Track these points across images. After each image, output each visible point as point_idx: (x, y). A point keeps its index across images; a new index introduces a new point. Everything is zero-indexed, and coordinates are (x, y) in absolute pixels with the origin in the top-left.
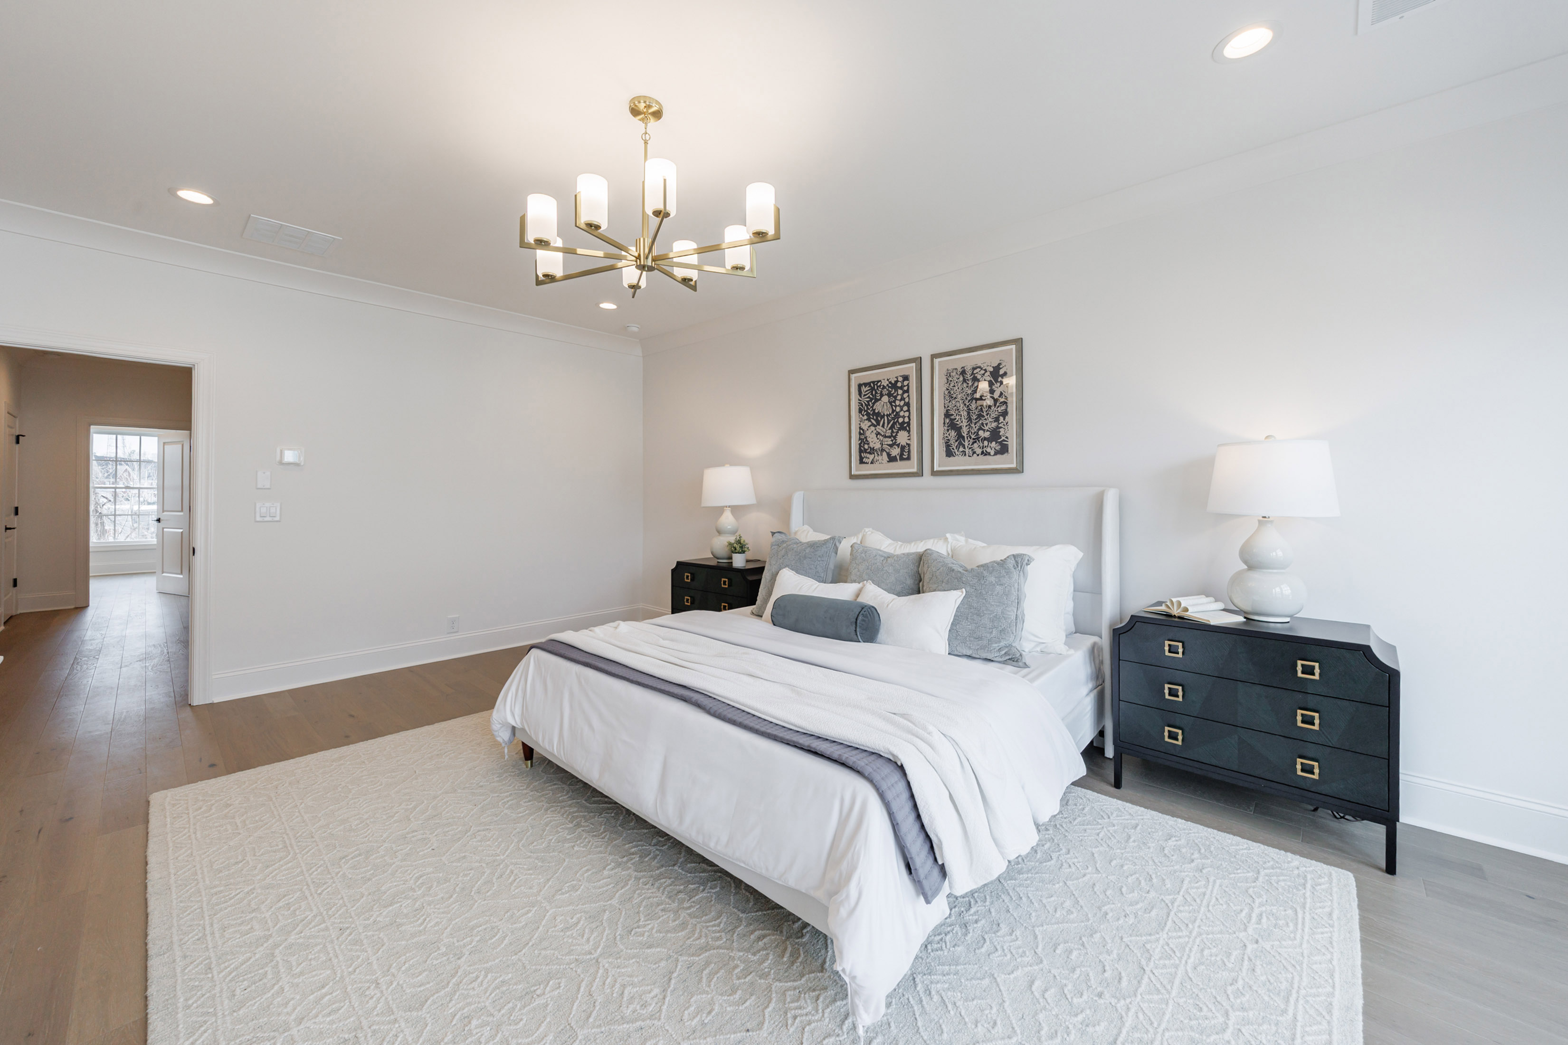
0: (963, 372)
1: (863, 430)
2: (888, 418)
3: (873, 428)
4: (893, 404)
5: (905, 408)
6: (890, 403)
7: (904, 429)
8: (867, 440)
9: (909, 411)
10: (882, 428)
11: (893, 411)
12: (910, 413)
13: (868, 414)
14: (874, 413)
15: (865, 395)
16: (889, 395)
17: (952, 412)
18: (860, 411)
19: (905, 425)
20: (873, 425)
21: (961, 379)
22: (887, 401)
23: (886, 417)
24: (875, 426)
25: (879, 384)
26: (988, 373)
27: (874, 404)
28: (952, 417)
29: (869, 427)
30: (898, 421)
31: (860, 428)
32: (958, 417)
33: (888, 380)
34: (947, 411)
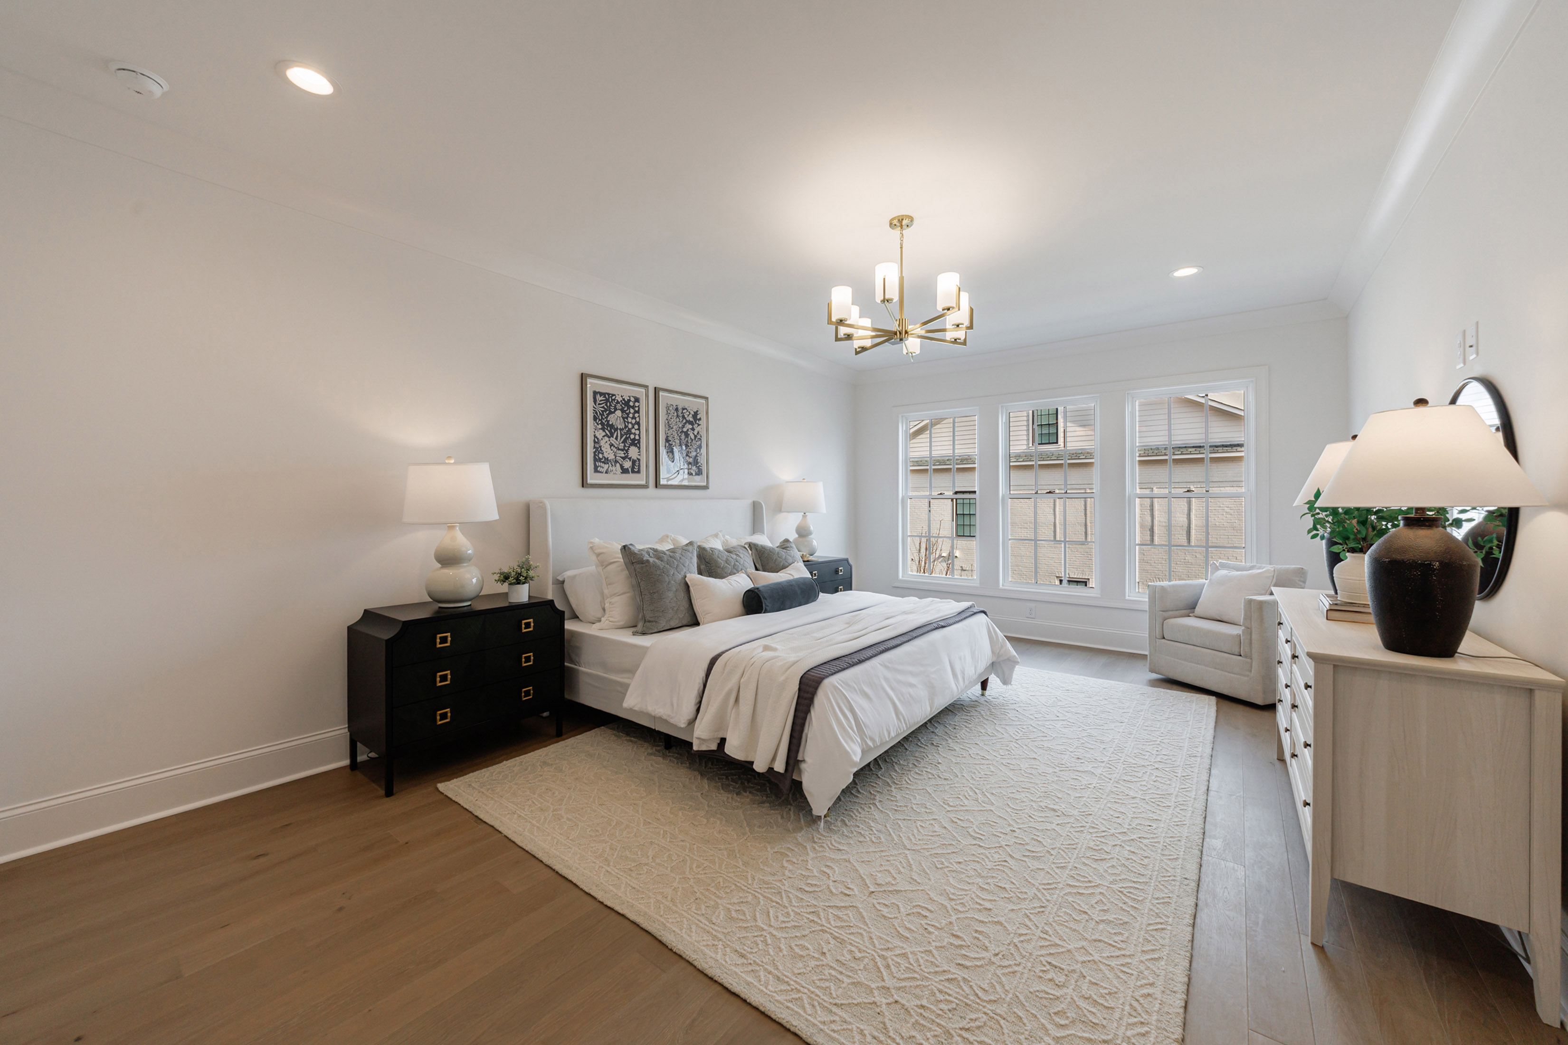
0: (677, 410)
1: (598, 439)
2: (621, 433)
3: (606, 439)
4: (626, 420)
5: (636, 427)
6: (624, 418)
7: (635, 445)
8: (601, 449)
9: (639, 429)
10: (616, 441)
11: (626, 427)
12: (640, 432)
13: (602, 424)
14: (608, 425)
15: (599, 404)
16: (623, 411)
17: (670, 438)
18: (595, 419)
19: (636, 442)
20: (607, 435)
21: (676, 414)
22: (621, 416)
23: (619, 431)
24: (609, 437)
25: (613, 398)
26: (691, 416)
27: (608, 415)
28: (670, 442)
29: (603, 436)
30: (629, 437)
31: (595, 436)
32: (674, 443)
33: (622, 396)
34: (667, 436)
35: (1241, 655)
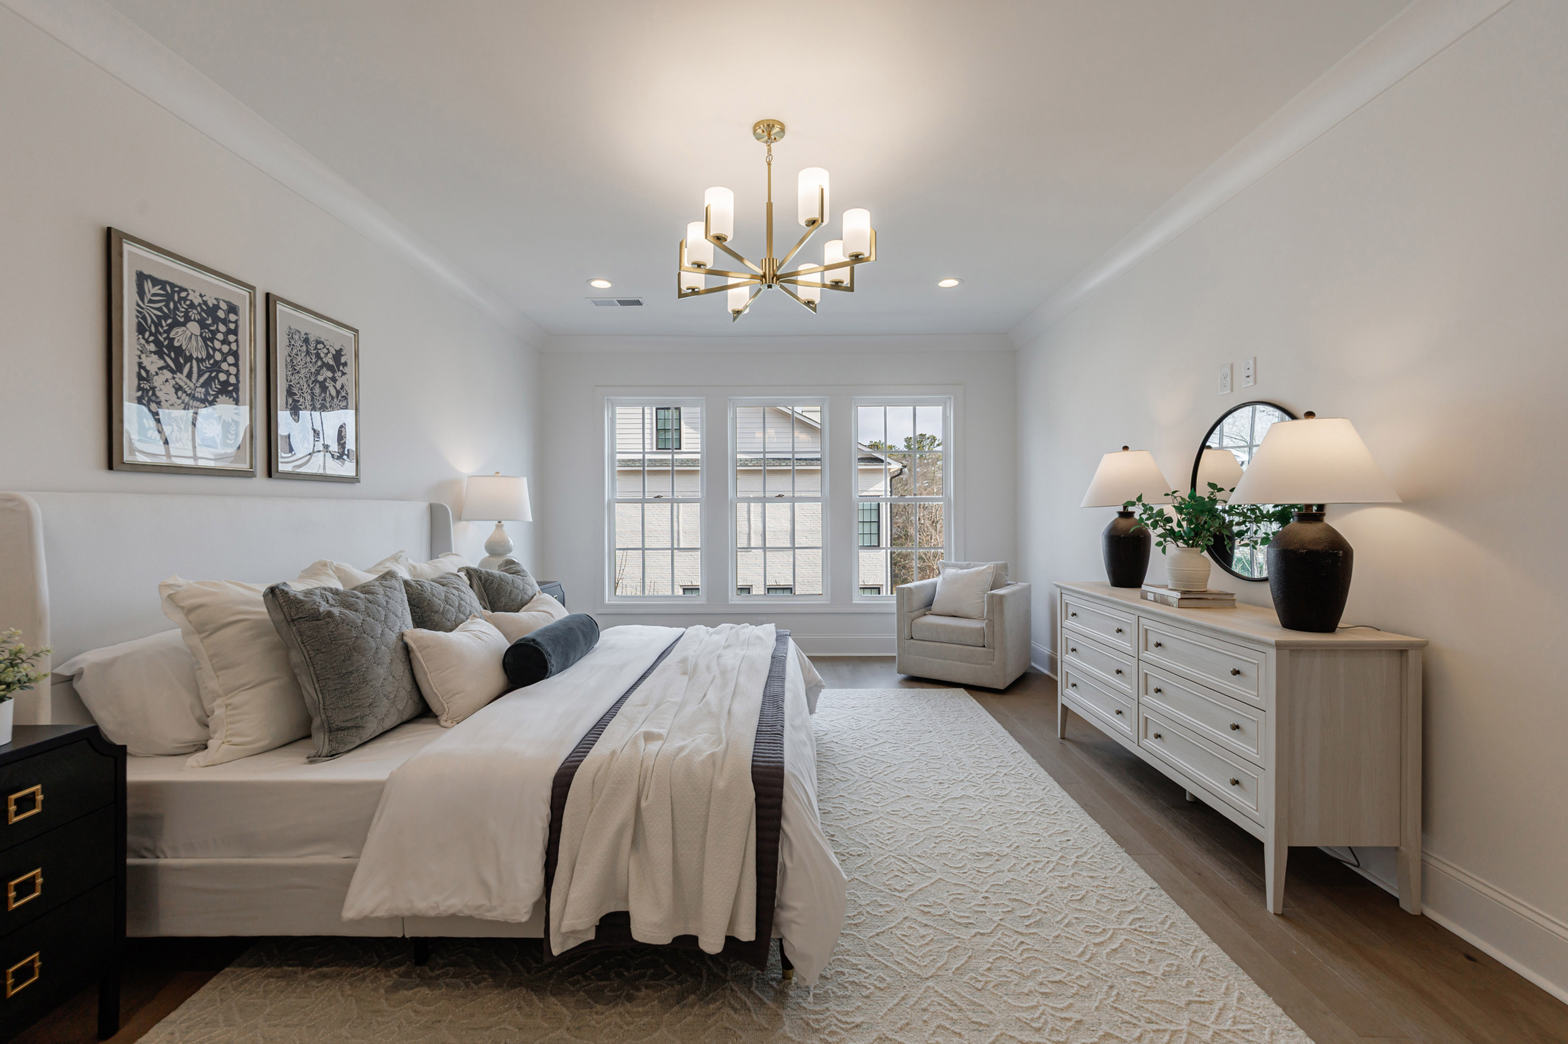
0: (306, 341)
1: (147, 372)
2: (199, 367)
3: (167, 374)
4: (209, 343)
5: (231, 359)
6: (205, 340)
7: (229, 394)
8: (154, 394)
9: (236, 365)
10: (188, 381)
11: (209, 356)
12: (238, 371)
13: (157, 342)
14: (171, 347)
15: (150, 301)
16: (202, 324)
17: (295, 390)
18: (141, 330)
19: (231, 388)
20: (167, 367)
21: (304, 348)
22: (199, 334)
23: (194, 362)
24: (173, 372)
25: (183, 294)
26: (330, 355)
27: (171, 327)
28: (296, 397)
29: (161, 369)
30: (217, 377)
31: (140, 365)
32: (301, 400)
33: (201, 296)
34: (290, 385)
35: (984, 646)
